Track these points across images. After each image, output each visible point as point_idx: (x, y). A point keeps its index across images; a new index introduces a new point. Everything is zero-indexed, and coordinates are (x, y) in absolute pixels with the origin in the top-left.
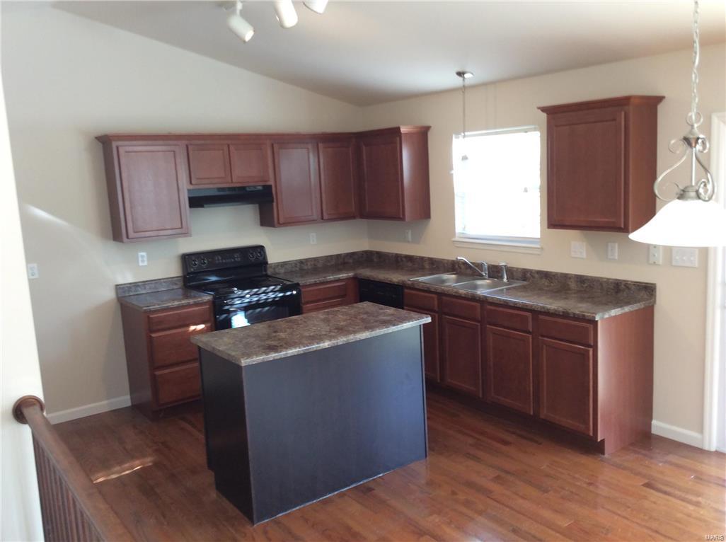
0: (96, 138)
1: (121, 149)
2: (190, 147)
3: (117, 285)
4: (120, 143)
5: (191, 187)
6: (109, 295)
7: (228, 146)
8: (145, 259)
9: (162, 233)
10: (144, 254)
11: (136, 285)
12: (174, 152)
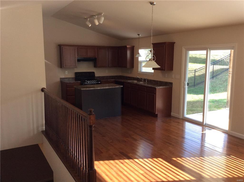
0: (58, 45)
1: (63, 48)
2: (78, 48)
3: (60, 78)
4: (63, 46)
5: (78, 57)
6: (59, 80)
7: (87, 48)
8: (67, 73)
9: (71, 67)
10: (67, 72)
11: (65, 78)
12: (75, 49)
